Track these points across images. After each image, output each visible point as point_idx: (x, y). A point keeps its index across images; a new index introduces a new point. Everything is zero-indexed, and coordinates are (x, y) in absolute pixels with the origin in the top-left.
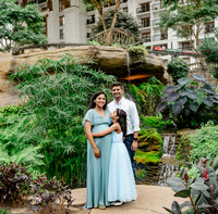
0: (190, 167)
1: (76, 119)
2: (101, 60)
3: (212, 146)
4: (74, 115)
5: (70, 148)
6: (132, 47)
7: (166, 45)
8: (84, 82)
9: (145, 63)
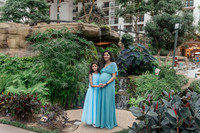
0: (136, 98)
1: (69, 66)
2: (85, 32)
3: (150, 86)
5: (65, 85)
6: (103, 26)
7: (117, 27)
8: (75, 45)
9: (109, 35)
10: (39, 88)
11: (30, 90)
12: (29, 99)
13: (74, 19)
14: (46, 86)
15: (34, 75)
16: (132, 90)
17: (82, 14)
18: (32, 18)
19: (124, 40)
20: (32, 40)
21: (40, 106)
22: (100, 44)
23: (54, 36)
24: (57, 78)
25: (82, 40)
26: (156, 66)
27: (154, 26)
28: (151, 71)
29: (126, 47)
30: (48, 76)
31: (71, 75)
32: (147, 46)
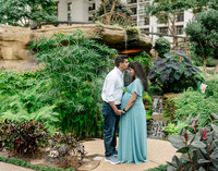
0: (176, 123)
1: (85, 83)
2: (105, 36)
3: (193, 107)
4: (83, 80)
5: (80, 107)
6: (129, 28)
7: (148, 29)
8: (92, 54)
9: (138, 40)
10: (46, 112)
11: (34, 116)
12: (33, 128)
13: (90, 19)
14: (55, 110)
15: (39, 96)
16: (171, 113)
17: (101, 12)
18: (34, 19)
19: (158, 47)
20: (35, 49)
21: (48, 137)
22: (126, 52)
23: (65, 43)
24: (69, 98)
25: (101, 48)
26: (202, 81)
27: (198, 27)
28: (195, 87)
29: (161, 56)
30: (58, 97)
31: (88, 94)
32: (189, 54)
